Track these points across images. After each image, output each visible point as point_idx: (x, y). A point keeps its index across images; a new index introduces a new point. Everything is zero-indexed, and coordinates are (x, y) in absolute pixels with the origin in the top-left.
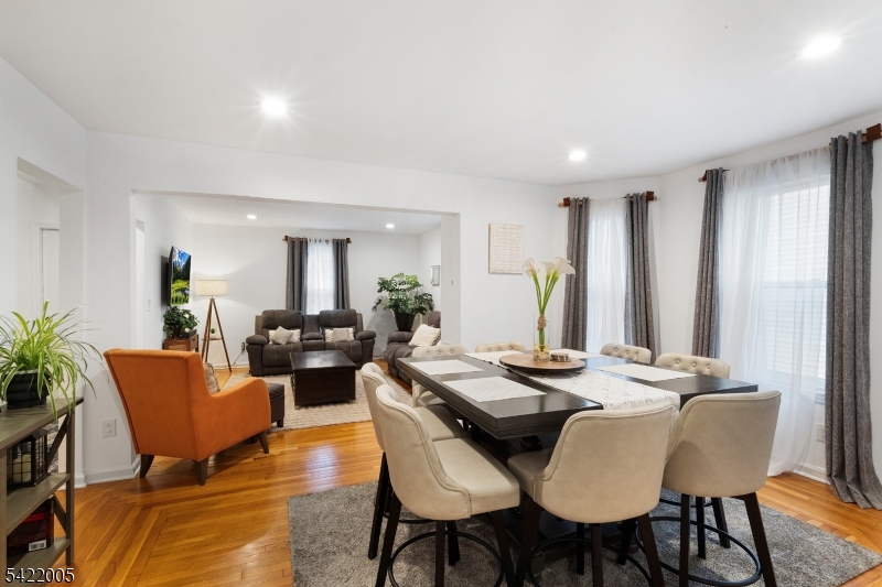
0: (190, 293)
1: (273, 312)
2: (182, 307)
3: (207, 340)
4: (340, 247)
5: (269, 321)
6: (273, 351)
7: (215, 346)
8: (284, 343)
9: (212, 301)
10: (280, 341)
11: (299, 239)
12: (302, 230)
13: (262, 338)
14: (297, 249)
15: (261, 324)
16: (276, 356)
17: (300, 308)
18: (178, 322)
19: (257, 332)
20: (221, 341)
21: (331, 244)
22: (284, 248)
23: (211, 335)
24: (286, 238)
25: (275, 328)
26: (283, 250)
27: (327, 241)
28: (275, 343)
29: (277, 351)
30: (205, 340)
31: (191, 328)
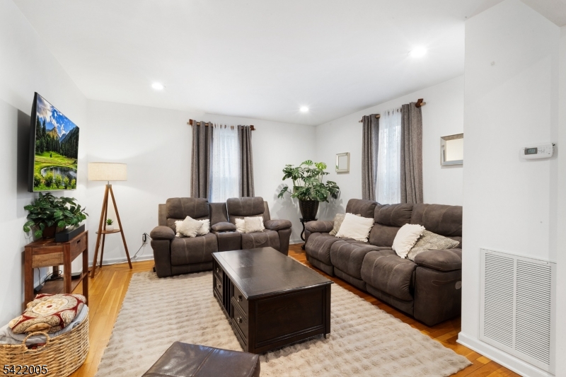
0: (79, 175)
1: (179, 200)
2: (59, 194)
3: (102, 233)
4: (245, 134)
5: (175, 211)
6: (183, 247)
7: (112, 240)
8: (194, 236)
9: (109, 188)
10: (189, 233)
11: (203, 123)
12: (207, 114)
13: (167, 230)
14: (203, 134)
15: (165, 213)
16: (187, 253)
17: (206, 196)
18: (51, 217)
19: (161, 223)
20: (120, 233)
21: (236, 129)
22: (188, 132)
23: (108, 227)
24: (191, 122)
25: (182, 218)
26: (188, 134)
27: (232, 128)
28: (184, 236)
29: (189, 247)
30: (100, 233)
31: (76, 224)
